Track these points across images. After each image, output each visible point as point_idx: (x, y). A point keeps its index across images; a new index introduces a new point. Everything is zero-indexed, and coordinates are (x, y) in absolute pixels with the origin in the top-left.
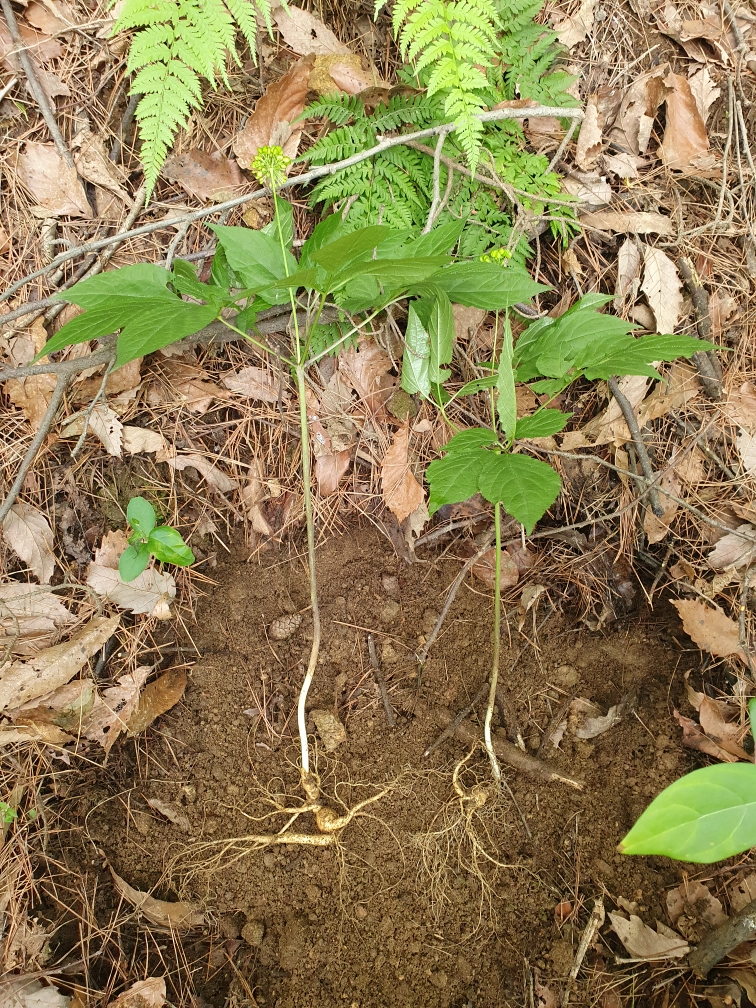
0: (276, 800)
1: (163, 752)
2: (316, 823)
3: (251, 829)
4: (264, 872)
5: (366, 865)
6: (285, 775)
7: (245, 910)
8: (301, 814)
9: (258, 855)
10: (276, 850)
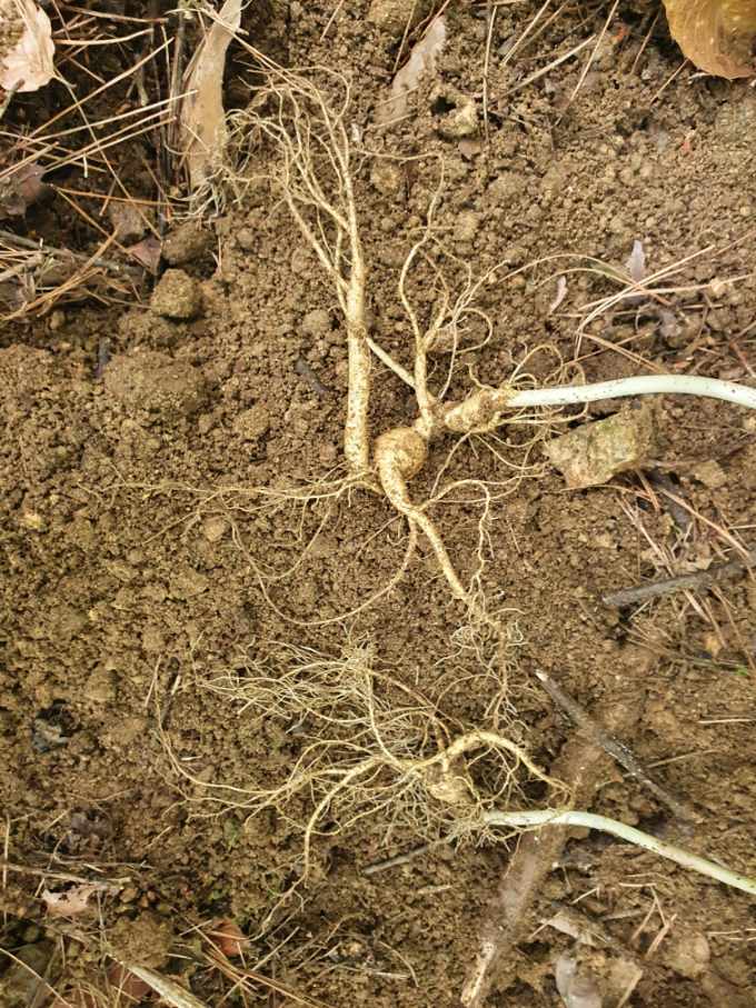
0: (443, 332)
1: (554, 44)
2: (393, 426)
3: (381, 274)
4: (293, 310)
5: (309, 537)
6: (494, 349)
7: (218, 274)
8: (413, 391)
9: (326, 296)
10: (336, 337)
